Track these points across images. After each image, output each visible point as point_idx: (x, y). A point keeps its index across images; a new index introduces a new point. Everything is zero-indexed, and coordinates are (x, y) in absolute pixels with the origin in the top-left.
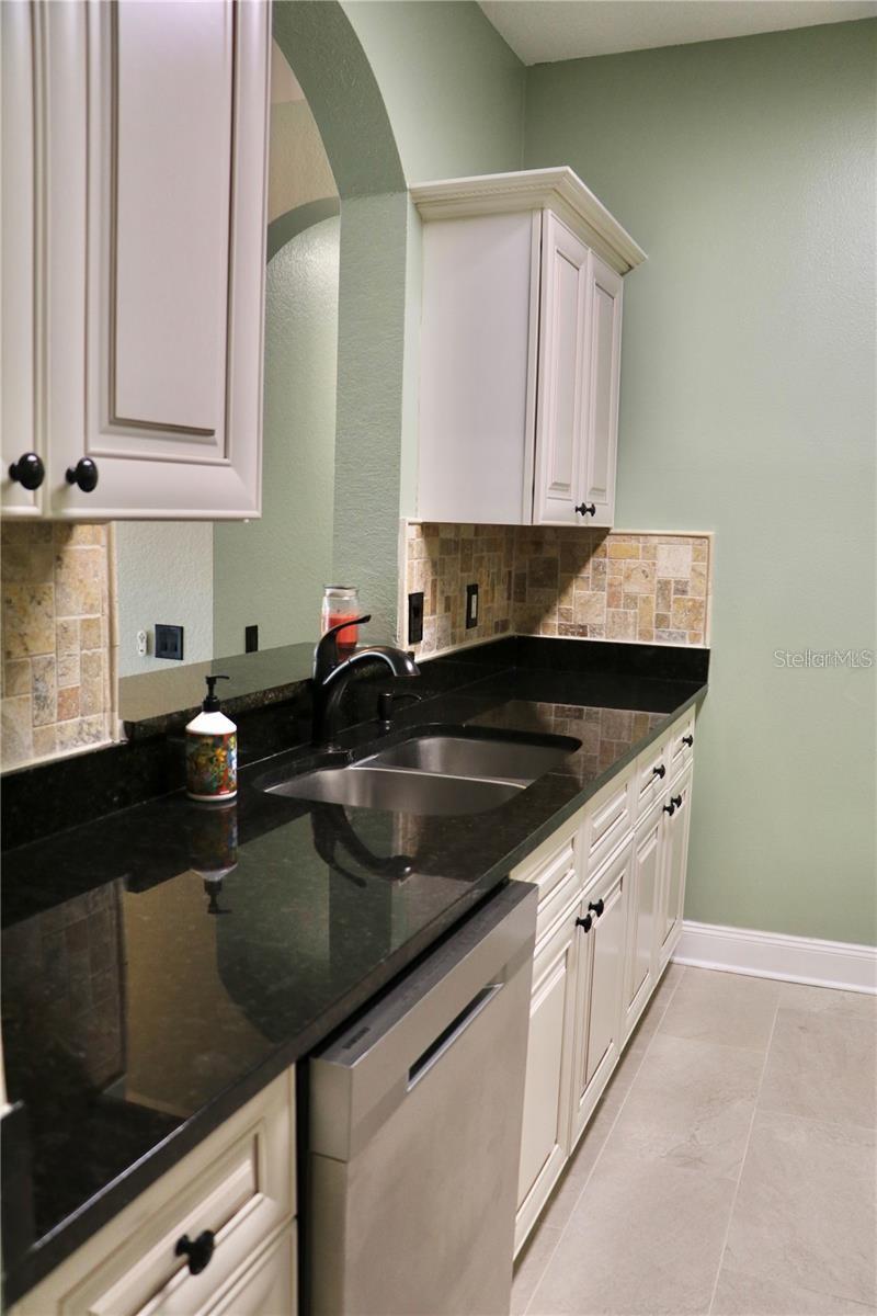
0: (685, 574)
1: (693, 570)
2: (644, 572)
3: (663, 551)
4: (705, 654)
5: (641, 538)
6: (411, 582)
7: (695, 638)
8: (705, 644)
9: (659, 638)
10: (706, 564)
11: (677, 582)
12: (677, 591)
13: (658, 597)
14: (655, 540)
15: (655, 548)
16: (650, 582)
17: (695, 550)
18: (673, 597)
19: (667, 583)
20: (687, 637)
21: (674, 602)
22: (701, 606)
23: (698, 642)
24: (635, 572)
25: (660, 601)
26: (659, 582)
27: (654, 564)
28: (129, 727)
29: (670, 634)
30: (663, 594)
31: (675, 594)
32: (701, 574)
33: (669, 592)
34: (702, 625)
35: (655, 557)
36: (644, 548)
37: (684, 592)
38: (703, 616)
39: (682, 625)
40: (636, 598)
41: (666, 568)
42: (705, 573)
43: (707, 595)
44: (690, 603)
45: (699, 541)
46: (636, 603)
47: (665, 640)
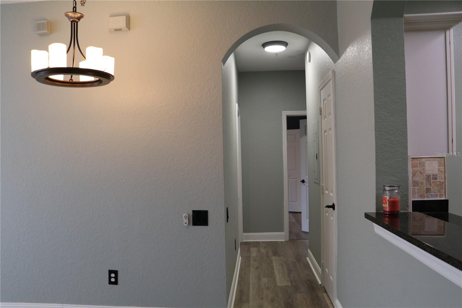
0: (436, 172)
1: (439, 170)
2: (420, 172)
3: (427, 164)
4: (446, 202)
5: (418, 159)
7: (441, 196)
8: (446, 198)
9: (427, 197)
10: (443, 167)
11: (433, 175)
12: (433, 179)
13: (426, 181)
14: (424, 160)
15: (424, 163)
16: (423, 176)
17: (439, 162)
18: (432, 181)
19: (430, 176)
20: (438, 195)
21: (433, 183)
22: (443, 184)
23: (442, 197)
24: (417, 172)
25: (427, 183)
26: (426, 176)
27: (424, 169)
29: (432, 195)
30: (428, 180)
31: (433, 180)
32: (442, 171)
33: (430, 179)
34: (444, 191)
35: (424, 166)
36: (420, 163)
37: (436, 179)
38: (444, 187)
39: (436, 191)
40: (418, 182)
41: (429, 170)
42: (443, 171)
43: (445, 179)
44: (439, 183)
45: (440, 159)
46: (418, 184)
47: (429, 198)
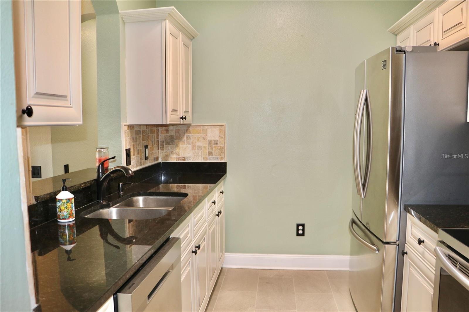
0: (217, 138)
1: (219, 136)
2: (203, 138)
3: (209, 131)
4: (225, 164)
5: (202, 127)
6: (126, 145)
7: (222, 158)
8: (225, 160)
9: (210, 159)
10: (223, 134)
11: (214, 141)
12: (214, 144)
13: (208, 146)
14: (206, 127)
15: (207, 130)
16: (206, 141)
17: (220, 130)
18: (213, 146)
19: (212, 141)
20: (219, 158)
21: (214, 147)
22: (223, 148)
23: (223, 160)
24: (200, 138)
25: (209, 147)
26: (208, 141)
27: (206, 135)
28: (36, 198)
29: (213, 158)
30: (210, 145)
31: (214, 145)
32: (222, 138)
33: (212, 144)
34: (223, 154)
35: (206, 133)
36: (203, 130)
37: (217, 144)
38: (224, 151)
39: (217, 155)
40: (201, 146)
41: (211, 136)
42: (223, 137)
43: (224, 144)
44: (219, 147)
45: (220, 127)
46: (201, 148)
47: (211, 160)
